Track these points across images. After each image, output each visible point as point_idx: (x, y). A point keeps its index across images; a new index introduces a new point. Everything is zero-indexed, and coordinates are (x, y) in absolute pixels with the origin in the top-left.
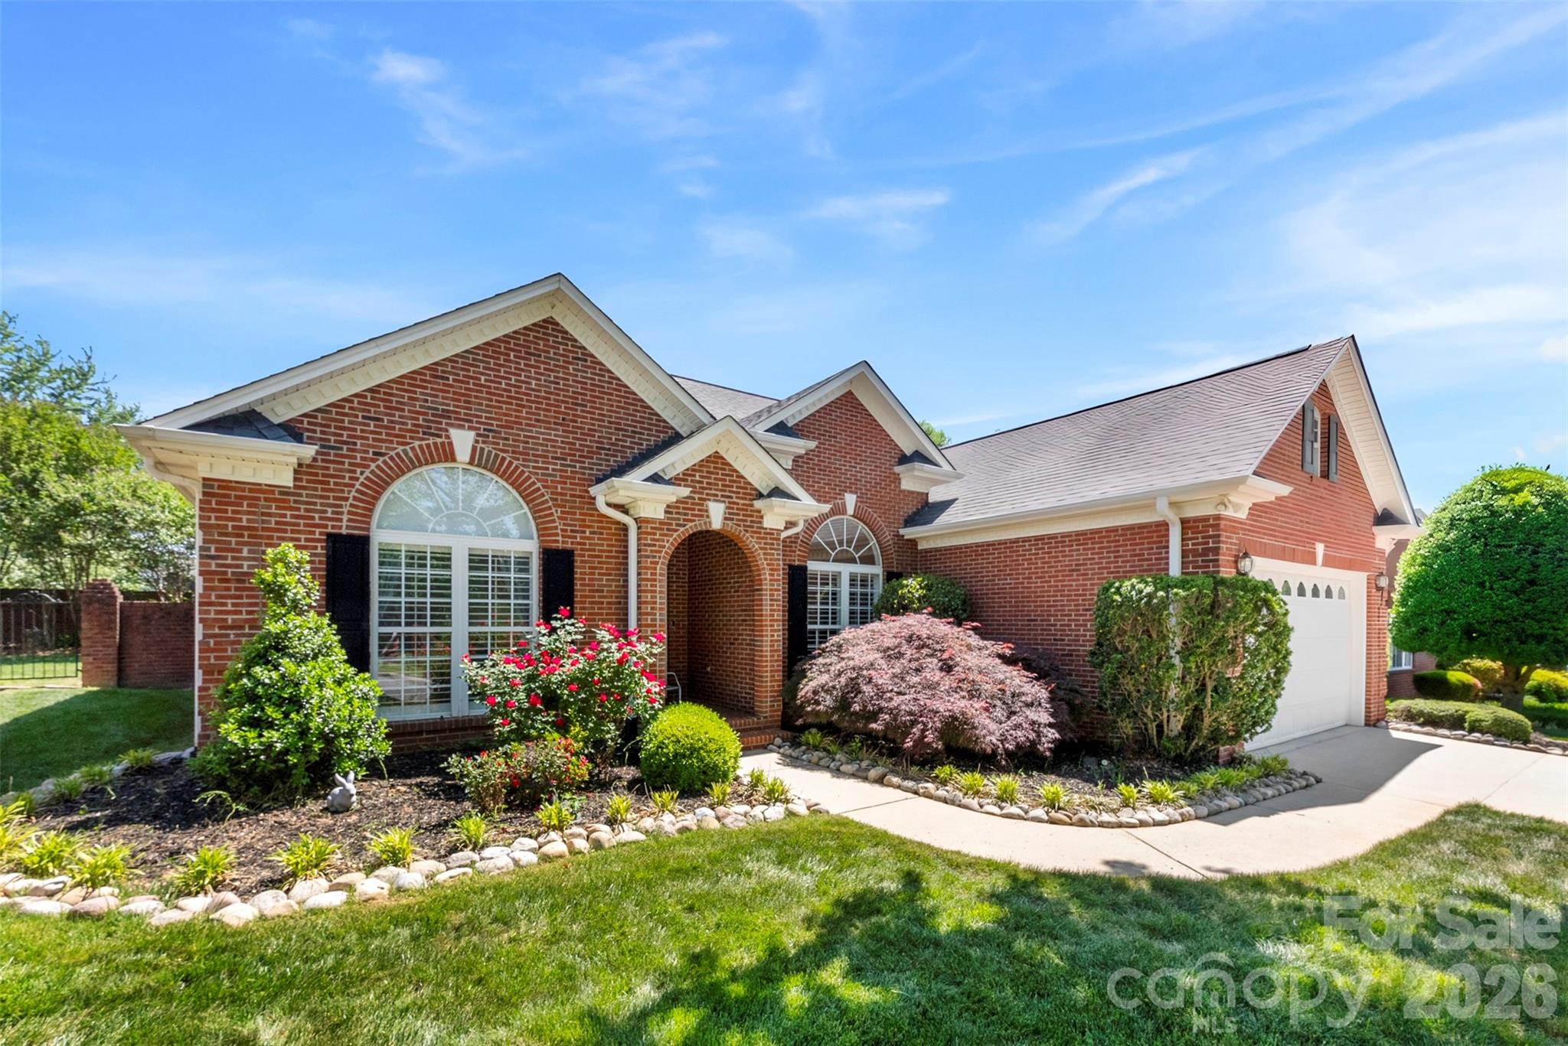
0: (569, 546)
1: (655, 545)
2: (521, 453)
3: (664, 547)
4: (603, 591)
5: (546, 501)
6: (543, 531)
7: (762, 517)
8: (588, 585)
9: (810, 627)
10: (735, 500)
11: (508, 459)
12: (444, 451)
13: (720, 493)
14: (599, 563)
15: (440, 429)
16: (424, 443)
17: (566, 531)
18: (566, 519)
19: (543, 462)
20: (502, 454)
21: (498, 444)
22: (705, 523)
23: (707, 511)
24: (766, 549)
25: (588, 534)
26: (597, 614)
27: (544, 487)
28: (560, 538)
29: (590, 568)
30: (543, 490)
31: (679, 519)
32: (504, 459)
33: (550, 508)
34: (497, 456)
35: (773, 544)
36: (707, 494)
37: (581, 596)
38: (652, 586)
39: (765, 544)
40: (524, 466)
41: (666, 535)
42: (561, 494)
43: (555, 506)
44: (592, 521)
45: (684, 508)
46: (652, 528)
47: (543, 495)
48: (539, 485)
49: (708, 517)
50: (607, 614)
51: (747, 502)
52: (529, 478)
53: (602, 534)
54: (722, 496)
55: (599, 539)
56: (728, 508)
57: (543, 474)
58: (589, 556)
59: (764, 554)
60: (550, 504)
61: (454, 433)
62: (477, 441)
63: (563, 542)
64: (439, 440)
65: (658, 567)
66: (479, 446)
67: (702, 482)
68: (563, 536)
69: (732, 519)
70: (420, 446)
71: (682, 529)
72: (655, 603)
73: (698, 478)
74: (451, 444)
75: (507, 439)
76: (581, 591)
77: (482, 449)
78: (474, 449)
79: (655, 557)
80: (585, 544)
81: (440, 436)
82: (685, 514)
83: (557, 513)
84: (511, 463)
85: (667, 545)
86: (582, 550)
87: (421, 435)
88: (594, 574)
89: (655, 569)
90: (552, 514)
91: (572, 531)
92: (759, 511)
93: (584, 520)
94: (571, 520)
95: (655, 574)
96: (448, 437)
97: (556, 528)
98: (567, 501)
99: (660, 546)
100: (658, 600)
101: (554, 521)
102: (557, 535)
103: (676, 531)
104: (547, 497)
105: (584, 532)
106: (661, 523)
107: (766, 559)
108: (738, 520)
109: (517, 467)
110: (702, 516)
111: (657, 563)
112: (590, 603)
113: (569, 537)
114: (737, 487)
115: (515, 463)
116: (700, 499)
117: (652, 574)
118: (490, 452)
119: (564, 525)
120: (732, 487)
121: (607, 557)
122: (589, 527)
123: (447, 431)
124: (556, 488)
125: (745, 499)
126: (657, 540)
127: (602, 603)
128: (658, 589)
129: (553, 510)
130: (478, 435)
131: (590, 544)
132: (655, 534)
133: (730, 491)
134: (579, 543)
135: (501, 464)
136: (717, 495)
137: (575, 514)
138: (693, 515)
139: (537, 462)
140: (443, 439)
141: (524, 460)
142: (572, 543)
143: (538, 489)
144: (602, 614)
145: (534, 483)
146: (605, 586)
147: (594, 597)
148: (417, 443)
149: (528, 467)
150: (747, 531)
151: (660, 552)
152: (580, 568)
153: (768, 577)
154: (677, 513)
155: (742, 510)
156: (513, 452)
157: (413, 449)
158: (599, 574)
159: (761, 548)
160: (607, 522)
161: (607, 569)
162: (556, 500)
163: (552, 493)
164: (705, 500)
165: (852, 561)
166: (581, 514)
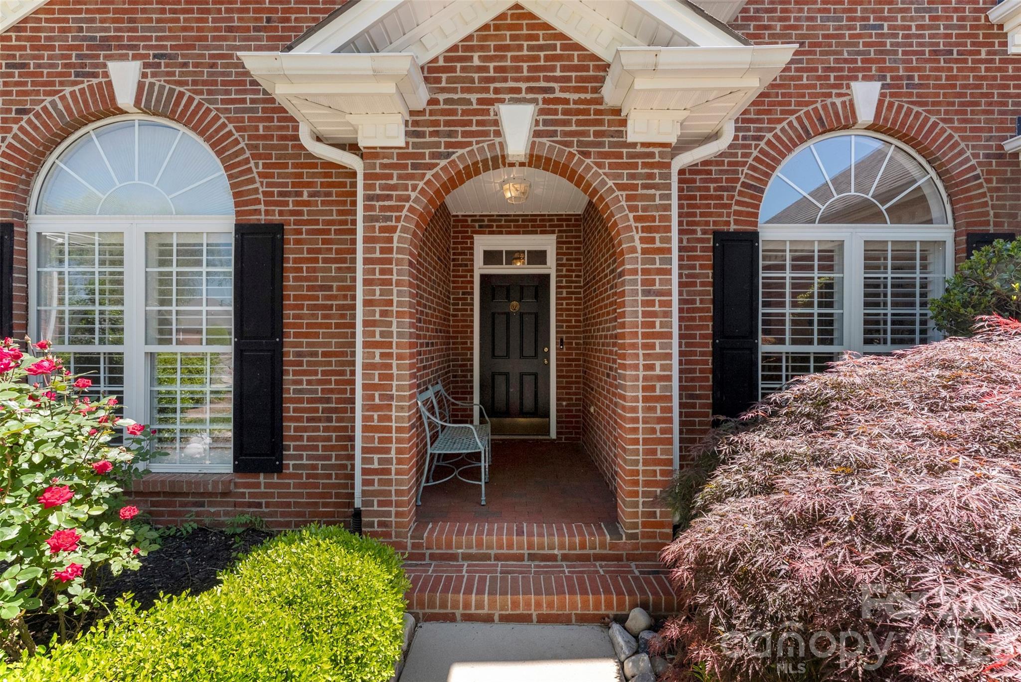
0: (277, 218)
1: (389, 197)
2: (205, 83)
3: (408, 199)
4: (330, 288)
5: (242, 151)
6: (239, 197)
7: (624, 123)
8: (307, 279)
9: (764, 348)
10: (558, 94)
11: (188, 94)
12: (102, 96)
13: (523, 86)
14: (324, 242)
15: (96, 66)
16: (76, 88)
17: (271, 194)
18: (272, 176)
19: (238, 92)
20: (178, 89)
21: (173, 74)
22: (492, 146)
23: (496, 123)
24: (634, 187)
25: (305, 197)
26: (320, 326)
27: (238, 129)
28: (262, 207)
29: (310, 251)
30: (236, 135)
31: (437, 145)
32: (181, 94)
33: (247, 161)
34: (171, 91)
35: (651, 176)
36: (497, 91)
37: (296, 297)
38: (382, 272)
39: (632, 176)
40: (209, 101)
41: (411, 177)
42: (264, 137)
43: (254, 156)
44: (314, 175)
45: (447, 123)
46: (384, 166)
47: (237, 142)
48: (230, 127)
49: (498, 134)
50: (338, 326)
51: (588, 96)
52: (217, 118)
53: (329, 194)
54: (530, 90)
55: (323, 203)
56: (542, 112)
57: (237, 111)
58: (309, 232)
59: (629, 198)
60: (248, 154)
61: (115, 69)
62: (144, 75)
63: (267, 212)
64: (94, 81)
65: (396, 237)
66: (150, 80)
67: (485, 69)
68: (267, 203)
69: (554, 134)
70: (72, 93)
71: (443, 163)
72: (390, 303)
73: (476, 62)
74: (109, 84)
75: (185, 65)
76: (295, 288)
77: (152, 85)
78: (141, 86)
79: (389, 218)
80: (300, 213)
81: (95, 75)
82: (450, 134)
83: (256, 167)
84: (191, 100)
85: (413, 195)
86: (296, 223)
87: (73, 78)
88: (316, 260)
89: (390, 240)
90: (250, 170)
91: (281, 194)
92: (617, 111)
93: (300, 175)
94: (280, 176)
95: (390, 250)
96: (106, 74)
97: (256, 190)
98: (273, 147)
99: (400, 198)
100: (395, 299)
101: (252, 181)
102: (257, 202)
103: (431, 167)
104: (242, 145)
105: (300, 194)
106: (401, 156)
107: (632, 209)
108: (566, 134)
109: (200, 105)
110: (486, 134)
111: (393, 229)
112: (310, 307)
113: (276, 203)
114: (564, 68)
115: (197, 98)
116: (480, 101)
117: (382, 250)
118: (162, 88)
119: (269, 185)
120: (553, 68)
121: (337, 232)
122: (308, 185)
123: (105, 66)
124: (257, 129)
125: (584, 90)
126: (394, 188)
127: (330, 307)
128: (395, 277)
129: (252, 164)
130: (146, 66)
131: (310, 213)
132: (390, 177)
133: (547, 79)
134: (293, 213)
135: (177, 103)
136: (518, 90)
137: (285, 166)
138: (465, 134)
139: (228, 92)
140: (100, 79)
141: (210, 92)
142: (281, 213)
143: (230, 134)
144: (328, 326)
145: (224, 125)
146: (334, 279)
147: (316, 298)
148: (68, 90)
149: (214, 102)
150: (586, 154)
151: (400, 209)
152: (293, 251)
153: (639, 246)
154: (432, 134)
155: (578, 112)
156: (195, 83)
157: (63, 98)
158: (325, 260)
159: (621, 187)
160: (338, 175)
161: (338, 251)
162: (256, 147)
163: (250, 138)
164: (491, 102)
165: (875, 217)
166: (295, 166)
